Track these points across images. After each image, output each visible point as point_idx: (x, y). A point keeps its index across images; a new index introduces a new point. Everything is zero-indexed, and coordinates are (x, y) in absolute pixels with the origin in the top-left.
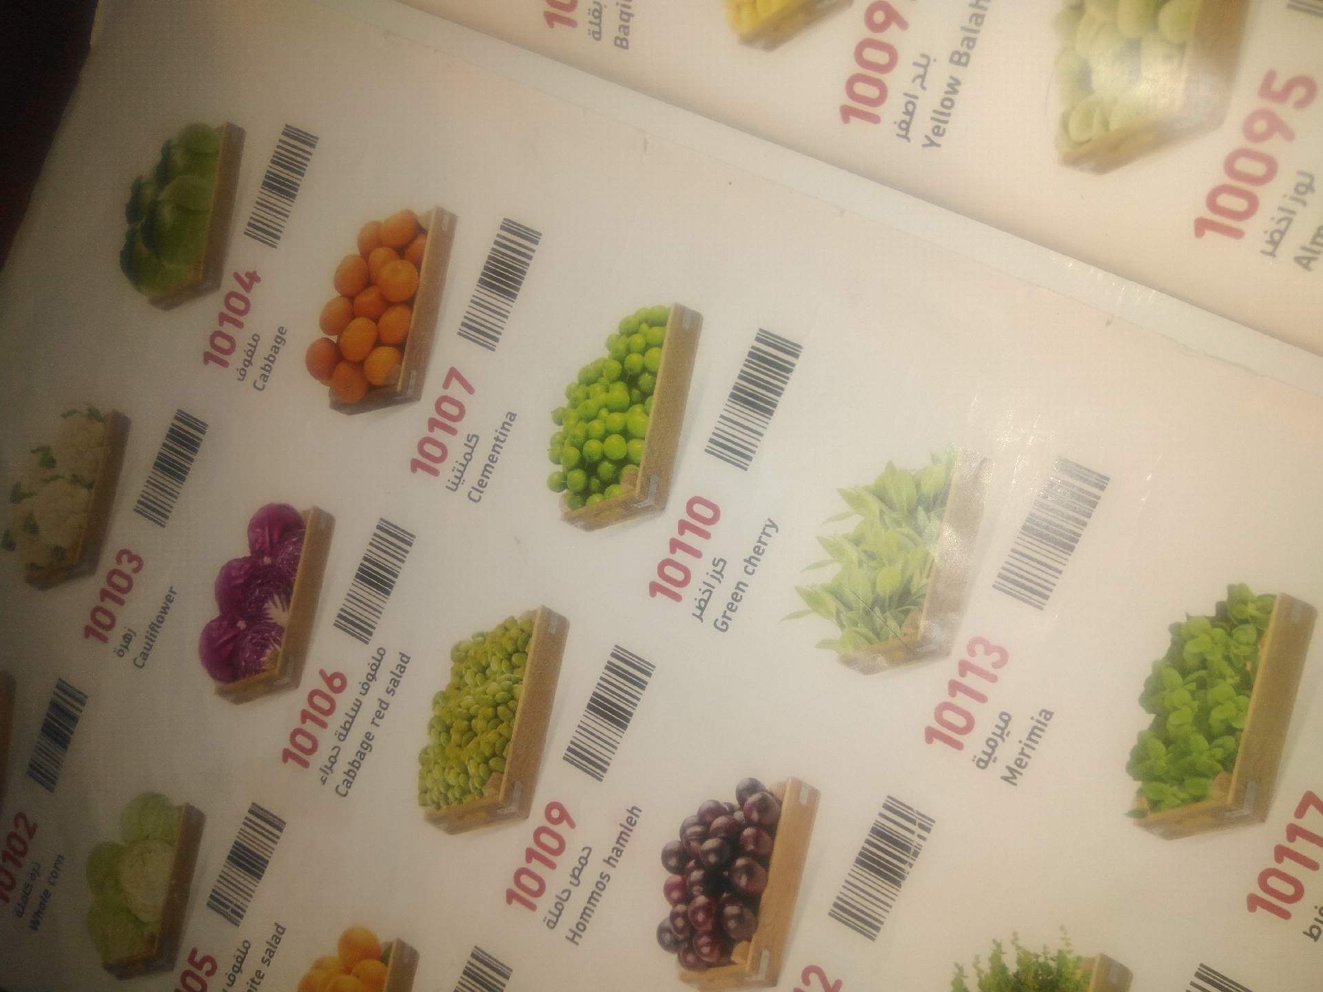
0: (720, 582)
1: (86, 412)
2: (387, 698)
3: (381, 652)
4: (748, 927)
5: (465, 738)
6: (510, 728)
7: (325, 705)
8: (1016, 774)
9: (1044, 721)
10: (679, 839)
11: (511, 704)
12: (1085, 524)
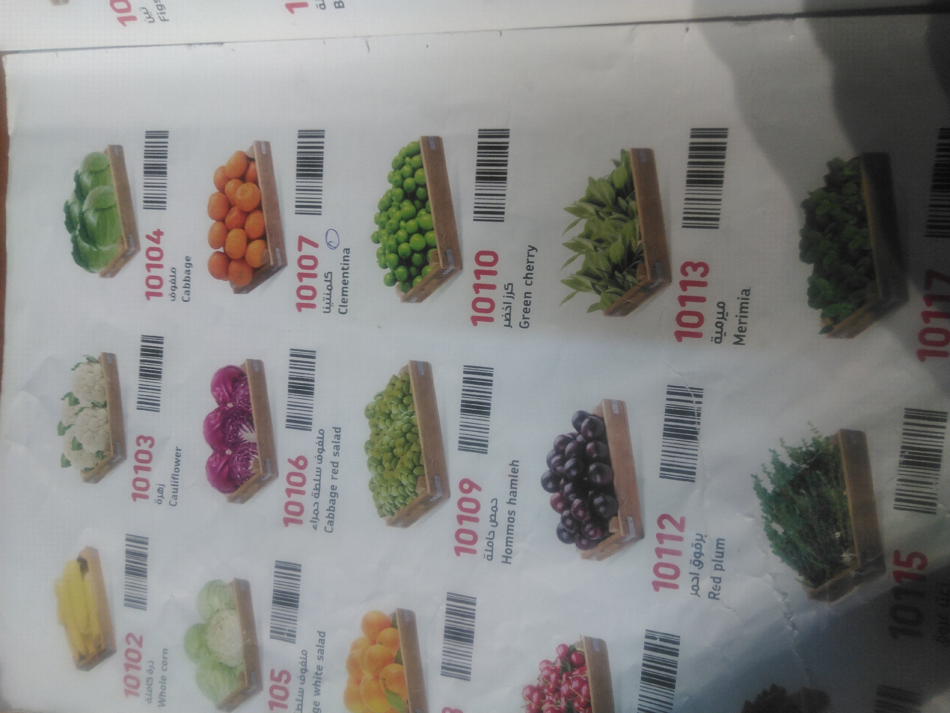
0: (513, 298)
1: (86, 361)
2: (335, 459)
3: (322, 432)
4: (613, 508)
5: (393, 463)
7: (299, 480)
8: (742, 337)
9: (746, 297)
10: (549, 469)
11: (413, 430)
12: (723, 164)
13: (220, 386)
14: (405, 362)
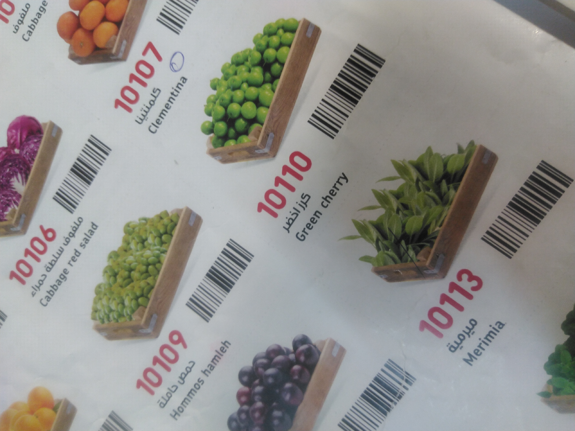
0: (304, 209)
2: (80, 249)
3: (80, 220)
4: (286, 425)
5: (126, 281)
6: (155, 280)
7: (41, 248)
8: (473, 359)
9: (498, 329)
10: (252, 366)
11: (158, 265)
12: (550, 207)
13: (17, 130)
14: (182, 206)
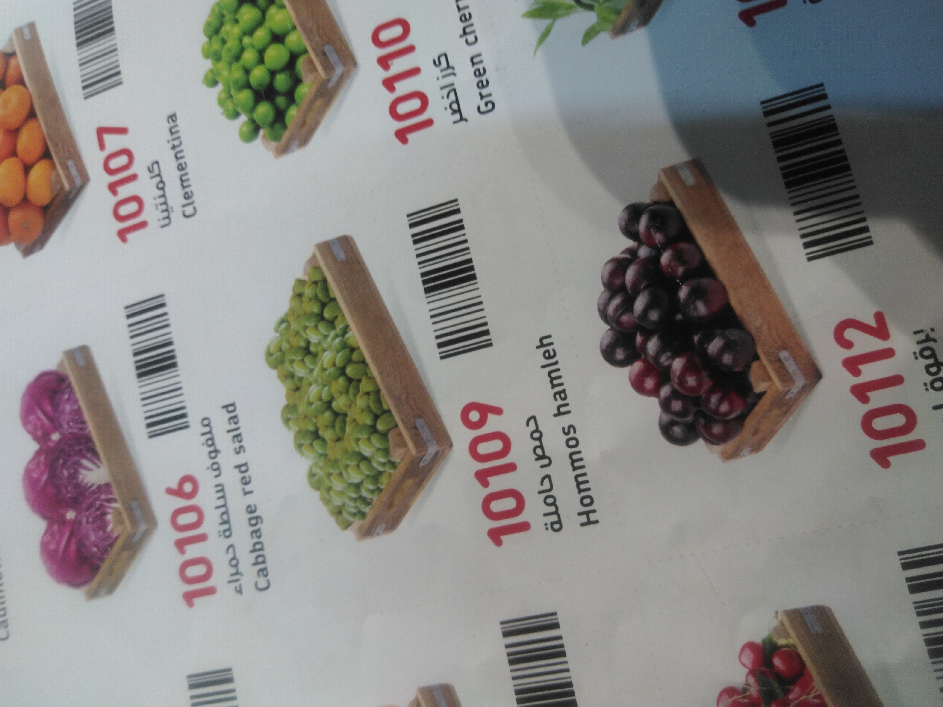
6: (372, 378)
